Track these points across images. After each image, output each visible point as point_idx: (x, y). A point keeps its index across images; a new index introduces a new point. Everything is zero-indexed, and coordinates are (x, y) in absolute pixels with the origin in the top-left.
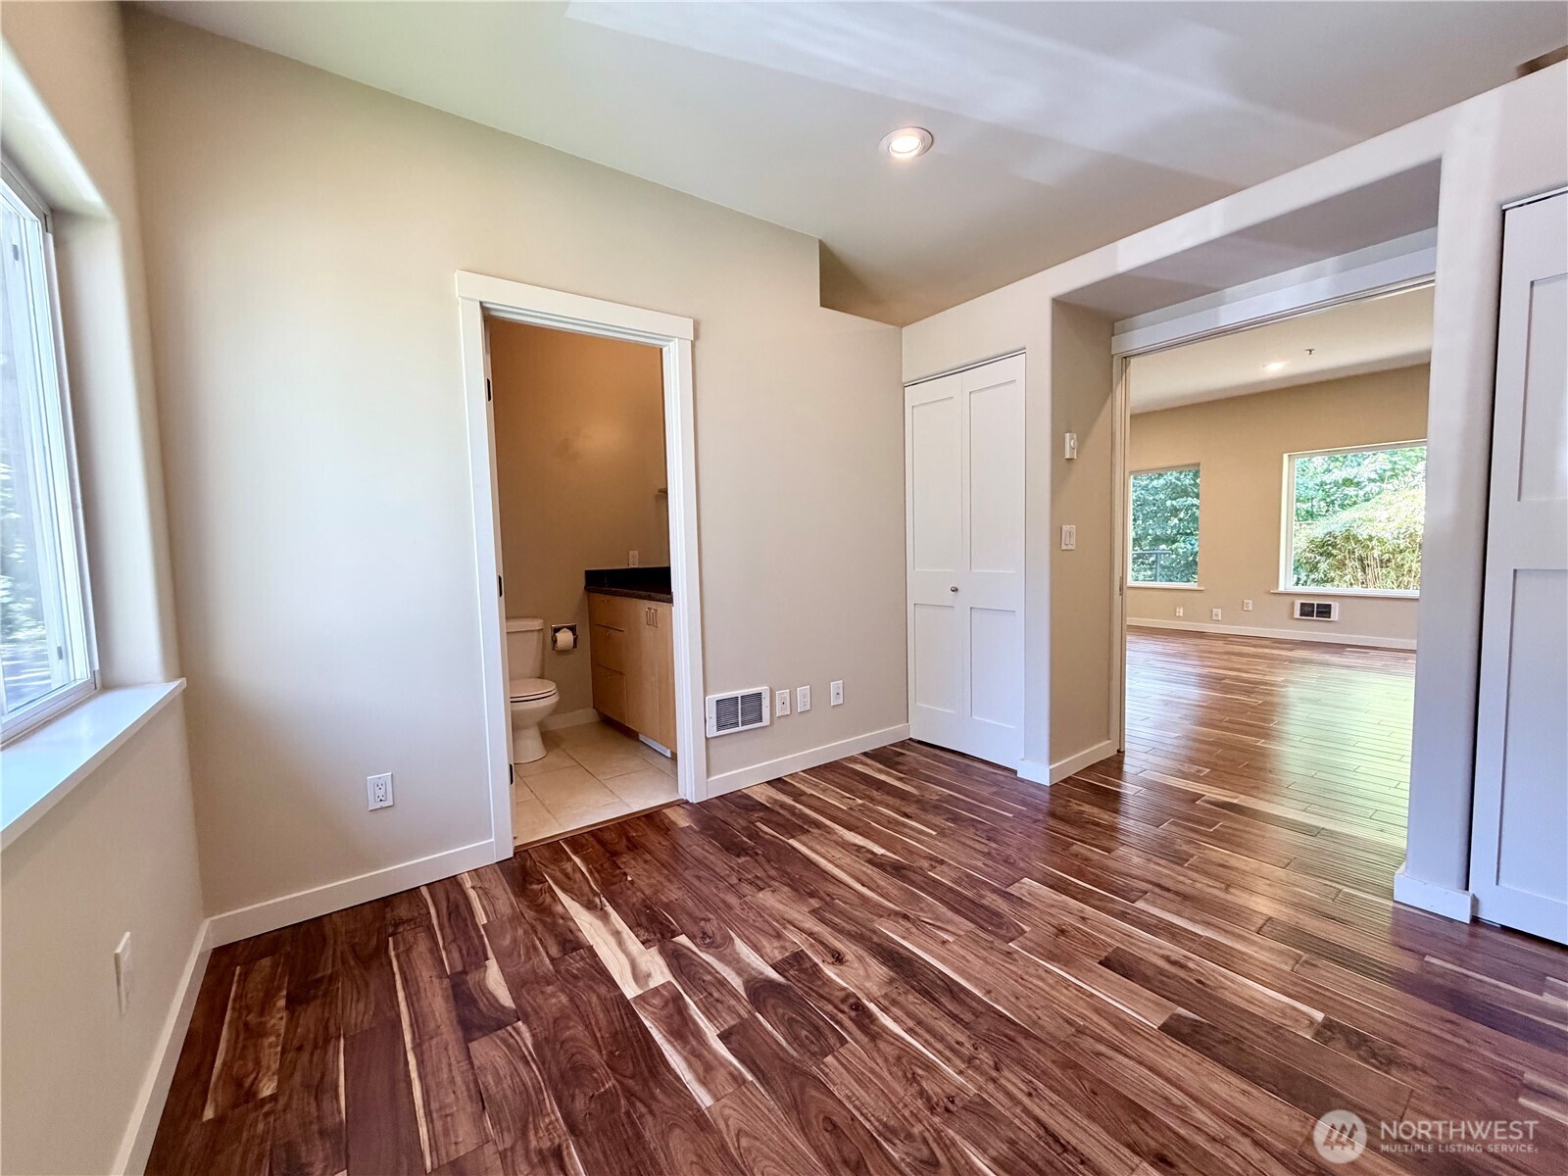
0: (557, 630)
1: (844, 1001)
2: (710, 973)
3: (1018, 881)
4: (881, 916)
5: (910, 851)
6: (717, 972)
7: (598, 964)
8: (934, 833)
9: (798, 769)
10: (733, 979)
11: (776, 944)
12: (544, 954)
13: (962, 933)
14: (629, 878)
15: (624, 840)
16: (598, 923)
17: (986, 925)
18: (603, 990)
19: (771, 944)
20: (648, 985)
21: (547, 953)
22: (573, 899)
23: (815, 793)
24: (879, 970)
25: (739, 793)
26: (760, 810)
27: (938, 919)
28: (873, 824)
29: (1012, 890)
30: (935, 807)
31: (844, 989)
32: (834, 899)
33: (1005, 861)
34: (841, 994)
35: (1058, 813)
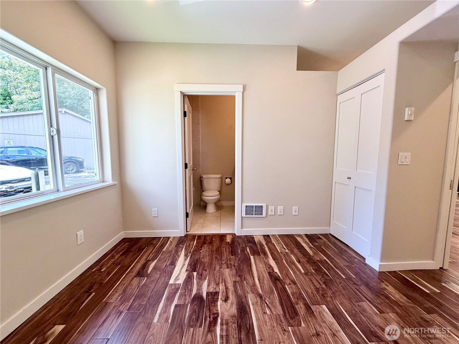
0: (226, 178)
1: (214, 314)
2: (191, 286)
3: (319, 305)
4: (253, 293)
5: (287, 275)
6: (193, 287)
7: (172, 271)
8: (303, 272)
9: (276, 233)
10: (194, 291)
11: (214, 287)
12: (166, 263)
13: (275, 313)
14: (201, 251)
15: (210, 240)
16: (183, 260)
17: (287, 315)
18: (167, 278)
19: (214, 286)
20: (176, 282)
21: (167, 263)
22: (184, 252)
23: (275, 244)
24: (234, 310)
25: (252, 236)
26: (253, 243)
27: (272, 303)
28: (284, 260)
29: (313, 308)
30: (314, 263)
31: (217, 310)
32: (245, 280)
33: (323, 295)
34: (215, 312)
35: (371, 285)
